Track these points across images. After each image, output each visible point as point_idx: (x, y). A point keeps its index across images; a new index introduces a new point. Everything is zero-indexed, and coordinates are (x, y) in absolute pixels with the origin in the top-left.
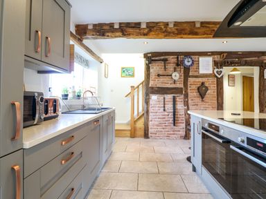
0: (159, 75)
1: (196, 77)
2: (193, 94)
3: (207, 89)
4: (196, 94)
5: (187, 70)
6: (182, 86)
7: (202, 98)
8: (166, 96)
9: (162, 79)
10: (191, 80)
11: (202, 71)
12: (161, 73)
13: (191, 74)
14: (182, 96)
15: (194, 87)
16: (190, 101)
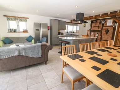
0: (94, 27)
1: (106, 27)
2: (104, 32)
3: (109, 31)
4: (105, 32)
5: (103, 25)
6: (101, 30)
7: (107, 34)
8: (95, 33)
9: (95, 28)
10: (104, 28)
11: (108, 25)
12: (95, 26)
13: (104, 26)
14: (100, 33)
15: (105, 30)
16: (102, 35)
